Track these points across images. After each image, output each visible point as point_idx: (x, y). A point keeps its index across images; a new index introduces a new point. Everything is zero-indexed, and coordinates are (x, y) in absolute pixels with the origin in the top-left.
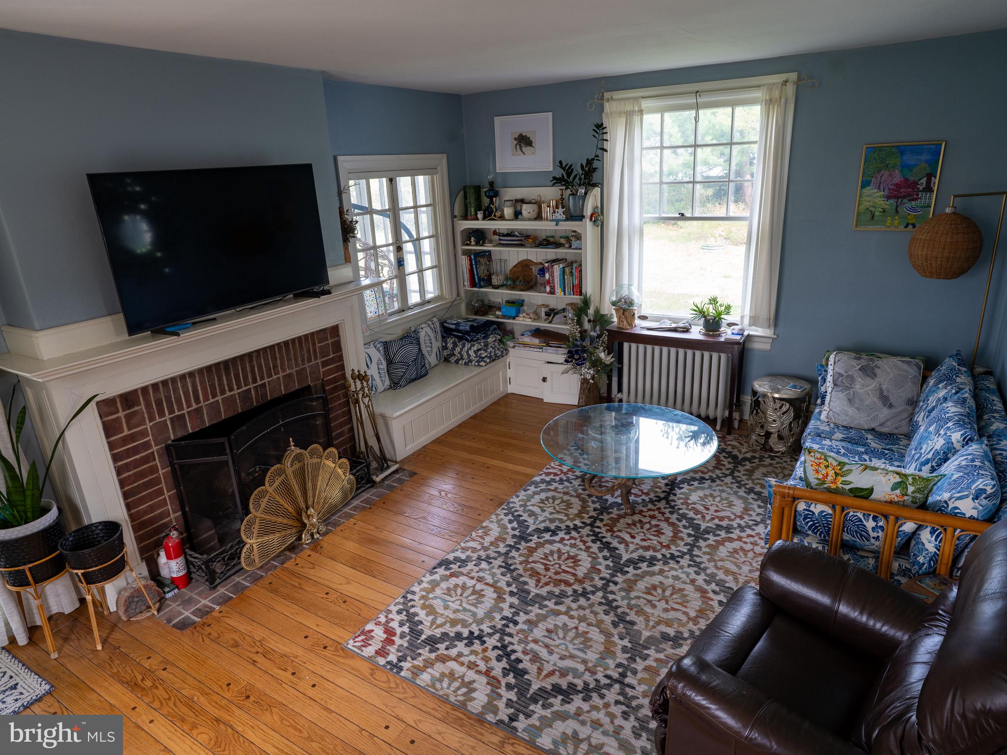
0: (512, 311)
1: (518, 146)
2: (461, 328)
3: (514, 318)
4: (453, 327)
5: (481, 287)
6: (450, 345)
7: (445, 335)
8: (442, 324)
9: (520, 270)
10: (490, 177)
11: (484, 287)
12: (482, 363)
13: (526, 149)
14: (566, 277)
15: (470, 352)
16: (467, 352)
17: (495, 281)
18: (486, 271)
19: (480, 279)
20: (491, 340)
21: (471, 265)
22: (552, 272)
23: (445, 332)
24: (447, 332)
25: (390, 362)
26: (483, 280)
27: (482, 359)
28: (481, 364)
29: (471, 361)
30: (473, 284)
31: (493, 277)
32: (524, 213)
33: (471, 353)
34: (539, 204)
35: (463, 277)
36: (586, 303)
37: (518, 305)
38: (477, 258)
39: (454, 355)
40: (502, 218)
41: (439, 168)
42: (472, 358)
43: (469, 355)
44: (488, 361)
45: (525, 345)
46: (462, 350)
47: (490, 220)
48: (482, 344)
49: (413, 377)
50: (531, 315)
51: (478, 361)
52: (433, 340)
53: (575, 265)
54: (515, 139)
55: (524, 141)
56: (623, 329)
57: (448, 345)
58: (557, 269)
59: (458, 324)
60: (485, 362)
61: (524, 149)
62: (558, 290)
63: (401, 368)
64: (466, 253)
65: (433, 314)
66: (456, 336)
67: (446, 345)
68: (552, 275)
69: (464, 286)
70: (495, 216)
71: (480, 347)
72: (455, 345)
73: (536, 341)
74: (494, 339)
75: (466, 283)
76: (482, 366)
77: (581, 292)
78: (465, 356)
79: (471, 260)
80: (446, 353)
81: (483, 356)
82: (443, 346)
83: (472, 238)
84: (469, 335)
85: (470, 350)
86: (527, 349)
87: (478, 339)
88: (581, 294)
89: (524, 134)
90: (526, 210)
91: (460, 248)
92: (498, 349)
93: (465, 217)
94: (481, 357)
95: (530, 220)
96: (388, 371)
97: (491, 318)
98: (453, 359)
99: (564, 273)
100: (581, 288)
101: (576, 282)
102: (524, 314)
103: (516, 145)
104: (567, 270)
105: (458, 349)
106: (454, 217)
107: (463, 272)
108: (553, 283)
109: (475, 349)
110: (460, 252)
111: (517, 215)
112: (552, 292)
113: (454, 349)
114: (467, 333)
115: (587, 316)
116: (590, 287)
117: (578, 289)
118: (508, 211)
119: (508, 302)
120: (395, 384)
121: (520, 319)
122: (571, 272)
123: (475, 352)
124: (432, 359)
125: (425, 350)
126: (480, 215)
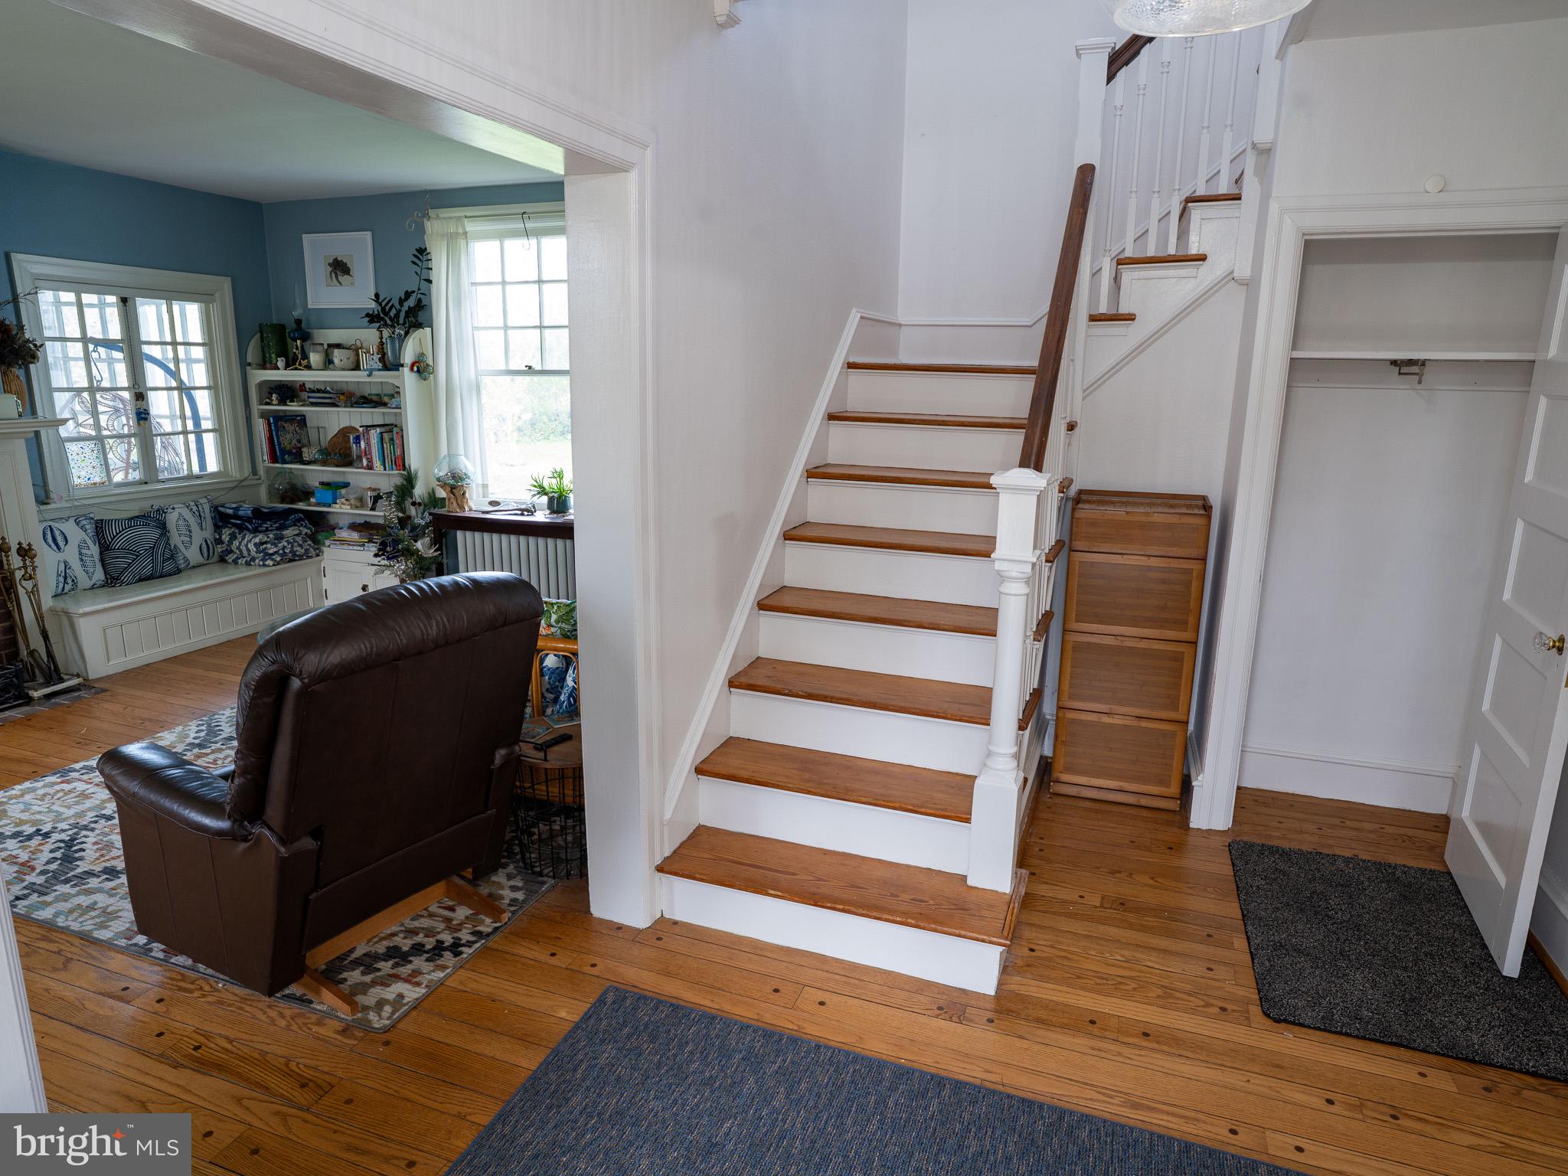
0: (328, 496)
1: (333, 274)
2: (241, 513)
3: (330, 506)
4: (230, 512)
5: (284, 462)
6: (226, 538)
7: (220, 524)
8: (215, 509)
9: (340, 440)
10: (296, 313)
11: (291, 463)
12: (269, 562)
13: (343, 279)
14: (385, 445)
15: (249, 545)
16: (246, 546)
17: (307, 454)
18: (294, 442)
19: (284, 452)
20: (288, 533)
21: (270, 431)
22: (368, 439)
23: (221, 521)
24: (222, 519)
25: (105, 548)
26: (290, 453)
27: (268, 555)
28: (267, 563)
29: (253, 559)
30: (274, 458)
31: (304, 450)
32: (336, 361)
33: (251, 546)
34: (356, 349)
35: (262, 448)
36: (410, 481)
37: (335, 488)
38: (277, 422)
39: (231, 552)
40: (309, 367)
41: (217, 295)
42: (253, 553)
43: (248, 550)
44: (278, 559)
45: (343, 542)
46: (240, 543)
47: (296, 369)
48: (271, 536)
49: (147, 571)
50: (352, 501)
51: (264, 560)
52: (195, 528)
53: (395, 430)
54: (329, 264)
55: (340, 268)
56: (450, 512)
57: (223, 537)
58: (374, 434)
59: (237, 509)
60: (273, 560)
61: (340, 278)
62: (377, 463)
63: (123, 557)
64: (264, 415)
65: (205, 492)
66: (235, 525)
67: (220, 537)
68: (368, 444)
69: (264, 461)
70: (300, 364)
71: (265, 539)
72: (233, 537)
73: (355, 536)
74: (297, 532)
75: (265, 458)
76: (269, 566)
77: (404, 465)
78: (245, 553)
79: (269, 424)
80: (219, 549)
81: (271, 551)
82: (215, 539)
83: (274, 395)
84: (251, 523)
85: (249, 543)
86: (346, 547)
87: (267, 530)
88: (404, 468)
89: (339, 259)
90: (338, 356)
91: (256, 408)
92: (300, 546)
93: (264, 364)
94: (267, 554)
95: (343, 370)
96: (102, 560)
97: (301, 506)
98: (230, 558)
99: (382, 439)
100: (404, 459)
101: (398, 452)
102: (343, 500)
103: (331, 273)
104: (386, 436)
105: (236, 543)
106: (244, 364)
107: (261, 442)
108: (370, 453)
109: (257, 540)
110: (255, 413)
111: (328, 363)
112: (370, 467)
113: (230, 542)
114: (249, 520)
115: (412, 498)
116: (414, 461)
117: (401, 462)
118: (315, 358)
119: (322, 484)
120: (112, 580)
121: (337, 506)
122: (392, 440)
123: (255, 544)
124: (193, 554)
125: (176, 539)
126: (281, 363)
